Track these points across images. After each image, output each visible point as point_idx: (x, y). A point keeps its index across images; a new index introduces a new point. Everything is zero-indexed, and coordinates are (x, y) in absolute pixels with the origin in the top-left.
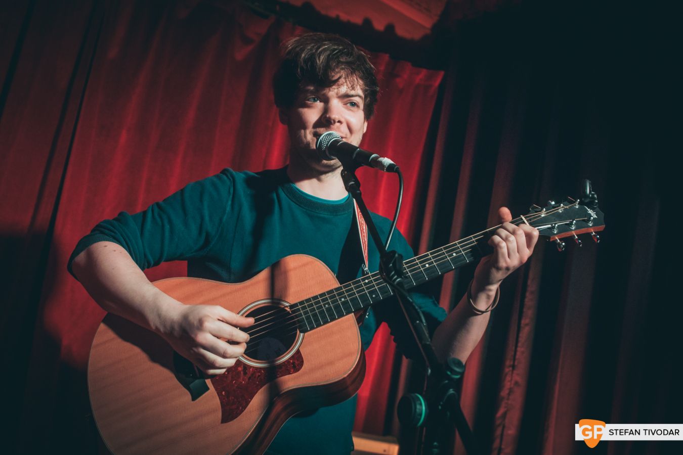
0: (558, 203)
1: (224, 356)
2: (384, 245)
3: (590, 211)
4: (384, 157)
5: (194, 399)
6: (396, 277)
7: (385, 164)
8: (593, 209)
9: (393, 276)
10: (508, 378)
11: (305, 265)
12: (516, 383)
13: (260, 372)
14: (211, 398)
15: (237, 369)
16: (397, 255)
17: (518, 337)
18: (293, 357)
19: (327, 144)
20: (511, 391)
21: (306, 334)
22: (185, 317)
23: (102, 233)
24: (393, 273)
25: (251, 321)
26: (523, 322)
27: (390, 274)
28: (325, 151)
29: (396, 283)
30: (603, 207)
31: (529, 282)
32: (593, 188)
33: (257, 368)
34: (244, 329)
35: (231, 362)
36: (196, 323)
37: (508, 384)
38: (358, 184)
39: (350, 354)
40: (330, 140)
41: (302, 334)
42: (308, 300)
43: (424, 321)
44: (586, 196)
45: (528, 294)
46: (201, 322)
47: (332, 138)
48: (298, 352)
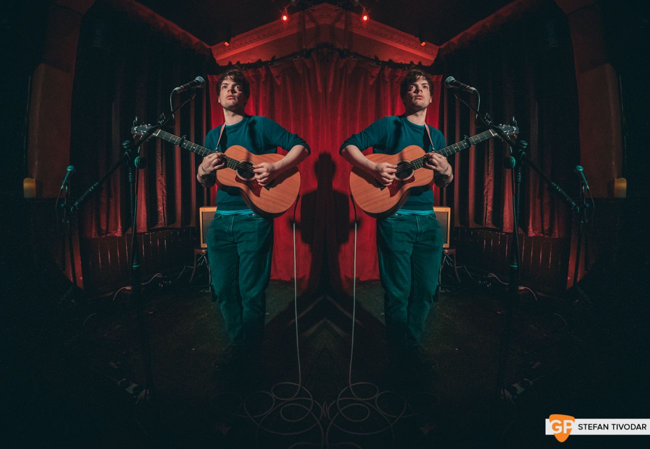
0: (503, 125)
1: (389, 179)
3: (514, 127)
5: (382, 190)
8: (515, 127)
10: (487, 179)
11: (415, 149)
12: (490, 180)
14: (387, 190)
17: (488, 163)
18: (412, 178)
20: (488, 183)
21: (416, 170)
22: (377, 167)
23: (348, 142)
25: (397, 166)
26: (490, 158)
30: (518, 126)
31: (490, 143)
32: (515, 119)
33: (400, 181)
34: (395, 168)
35: (391, 181)
36: (381, 170)
37: (487, 181)
39: (430, 177)
41: (414, 170)
42: (416, 160)
44: (512, 122)
45: (490, 148)
46: (382, 169)
48: (413, 176)
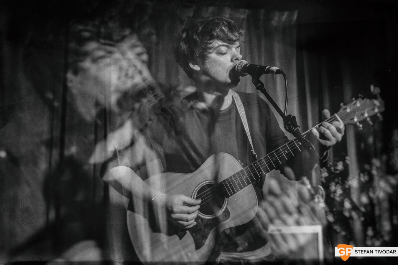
2: (284, 113)
4: (273, 67)
5: (181, 238)
6: (294, 128)
7: (274, 71)
9: (292, 128)
13: (209, 221)
15: (198, 221)
16: (291, 117)
18: (224, 211)
19: (241, 68)
21: (229, 198)
24: (292, 126)
27: (290, 127)
28: (241, 71)
29: (294, 131)
33: (208, 220)
38: (262, 84)
40: (242, 65)
41: (227, 199)
42: (227, 180)
43: (314, 147)
47: (243, 64)
48: (226, 209)
